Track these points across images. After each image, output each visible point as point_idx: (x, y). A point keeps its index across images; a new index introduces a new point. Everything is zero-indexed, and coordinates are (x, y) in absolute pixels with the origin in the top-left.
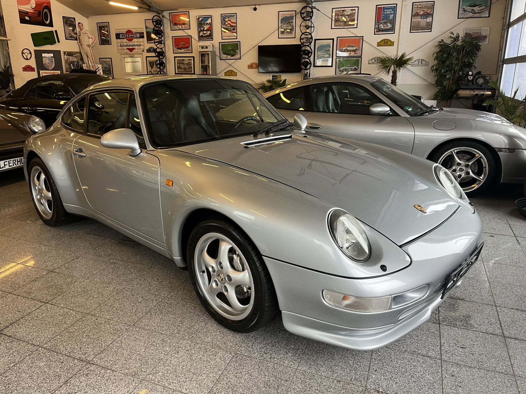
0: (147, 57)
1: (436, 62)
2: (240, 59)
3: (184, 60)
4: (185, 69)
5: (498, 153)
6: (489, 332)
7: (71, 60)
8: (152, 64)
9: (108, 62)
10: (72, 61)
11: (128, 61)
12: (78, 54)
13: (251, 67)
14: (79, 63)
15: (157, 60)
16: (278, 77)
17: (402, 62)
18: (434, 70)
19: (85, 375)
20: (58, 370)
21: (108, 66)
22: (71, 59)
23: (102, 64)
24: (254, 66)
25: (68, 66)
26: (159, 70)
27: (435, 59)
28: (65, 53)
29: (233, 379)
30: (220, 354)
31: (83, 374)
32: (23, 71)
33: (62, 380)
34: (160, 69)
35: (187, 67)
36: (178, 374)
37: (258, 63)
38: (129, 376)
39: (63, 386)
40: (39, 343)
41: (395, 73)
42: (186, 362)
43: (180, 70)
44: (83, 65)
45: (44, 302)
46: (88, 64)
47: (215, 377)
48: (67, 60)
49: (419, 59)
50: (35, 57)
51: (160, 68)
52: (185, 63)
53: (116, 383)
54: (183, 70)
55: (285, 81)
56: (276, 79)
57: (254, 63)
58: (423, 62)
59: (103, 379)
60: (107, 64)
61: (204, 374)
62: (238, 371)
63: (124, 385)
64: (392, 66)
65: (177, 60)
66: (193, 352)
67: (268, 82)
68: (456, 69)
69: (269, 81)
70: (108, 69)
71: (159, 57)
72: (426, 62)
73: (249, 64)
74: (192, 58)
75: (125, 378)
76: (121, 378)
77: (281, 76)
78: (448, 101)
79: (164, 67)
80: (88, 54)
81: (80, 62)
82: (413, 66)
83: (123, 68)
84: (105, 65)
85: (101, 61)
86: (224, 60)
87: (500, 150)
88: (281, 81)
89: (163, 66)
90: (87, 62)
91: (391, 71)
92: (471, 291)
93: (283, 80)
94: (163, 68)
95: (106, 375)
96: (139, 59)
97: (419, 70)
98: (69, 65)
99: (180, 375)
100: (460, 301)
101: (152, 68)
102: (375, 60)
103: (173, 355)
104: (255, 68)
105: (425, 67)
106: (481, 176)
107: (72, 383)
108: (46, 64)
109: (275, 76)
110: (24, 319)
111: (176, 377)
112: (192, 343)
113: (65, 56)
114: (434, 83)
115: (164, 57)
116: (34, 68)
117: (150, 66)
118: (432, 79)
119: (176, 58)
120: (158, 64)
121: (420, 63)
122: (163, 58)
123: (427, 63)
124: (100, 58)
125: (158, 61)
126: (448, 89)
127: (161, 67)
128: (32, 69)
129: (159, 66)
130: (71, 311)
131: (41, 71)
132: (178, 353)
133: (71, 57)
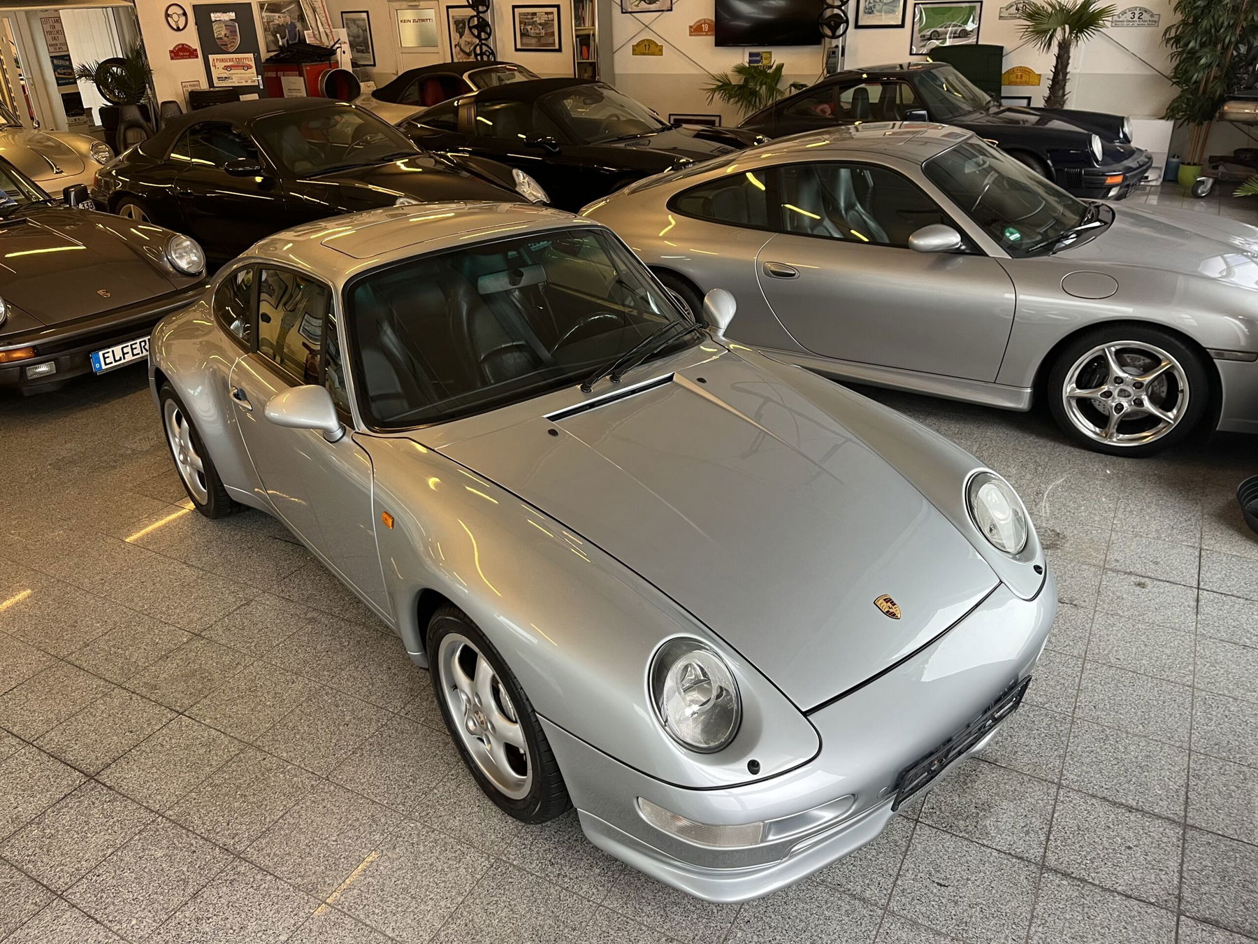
0: (448, 7)
1: (1179, 17)
2: (671, 10)
3: (534, 14)
4: (539, 37)
5: (1215, 360)
6: (1013, 853)
7: (277, 22)
8: (460, 25)
9: (360, 23)
10: (279, 25)
11: (406, 19)
12: (293, 6)
13: (696, 30)
14: (296, 27)
15: (473, 17)
16: (764, 56)
17: (1084, 19)
18: (1172, 38)
19: (228, 882)
20: (185, 869)
21: (361, 31)
22: (278, 19)
23: (348, 27)
24: (705, 27)
25: (271, 38)
26: (477, 41)
27: (1175, 9)
28: (262, 6)
29: (480, 915)
30: (468, 858)
31: (226, 881)
32: (172, 58)
33: (190, 891)
34: (481, 40)
35: (543, 31)
36: (385, 896)
37: (714, 20)
38: (302, 891)
39: (190, 902)
40: (158, 806)
41: (1064, 48)
42: (404, 871)
43: (525, 40)
44: (305, 32)
45: (177, 712)
46: (316, 28)
47: (449, 908)
48: (268, 23)
49: (1136, 8)
50: (196, 24)
51: (479, 37)
52: (538, 22)
53: (277, 904)
54: (534, 41)
55: (780, 67)
56: (758, 62)
57: (705, 21)
58: (1146, 16)
59: (257, 894)
60: (358, 26)
61: (431, 899)
62: (492, 898)
63: (290, 910)
64: (1059, 29)
65: (520, 14)
66: (422, 849)
67: (737, 71)
68: (1227, 40)
69: (740, 70)
70: (361, 39)
71: (478, 9)
72: (1152, 16)
73: (692, 24)
74: (555, 10)
75: (294, 894)
76: (288, 893)
77: (770, 53)
78: (1202, 124)
79: (489, 35)
80: (316, 5)
81: (299, 26)
82: (1116, 26)
83: (396, 36)
84: (354, 29)
85: (348, 19)
86: (630, 13)
87: (1221, 353)
88: (771, 67)
89: (486, 33)
90: (314, 25)
91: (1055, 43)
92: (1022, 740)
93: (774, 67)
94: (487, 36)
95: (264, 885)
96: (430, 14)
97: (1132, 37)
98: (273, 35)
99: (388, 899)
100: (985, 765)
101: (461, 37)
102: (1017, 9)
103: (385, 852)
104: (706, 35)
105: (1150, 29)
106: (1170, 410)
107: (205, 897)
108: (221, 38)
109: (757, 54)
110: (138, 749)
111: (381, 901)
112: (423, 828)
113: (264, 14)
114: (1169, 72)
115: (488, 8)
116: (196, 50)
117: (457, 30)
118: (1165, 64)
119: (516, 10)
120: (475, 27)
121: (1136, 19)
122: (487, 10)
123: (1156, 18)
124: (342, 13)
125: (476, 19)
126: (1204, 91)
127: (483, 35)
128: (192, 54)
129: (476, 32)
130: (223, 736)
131: (211, 57)
132: (394, 848)
133: (277, 15)
